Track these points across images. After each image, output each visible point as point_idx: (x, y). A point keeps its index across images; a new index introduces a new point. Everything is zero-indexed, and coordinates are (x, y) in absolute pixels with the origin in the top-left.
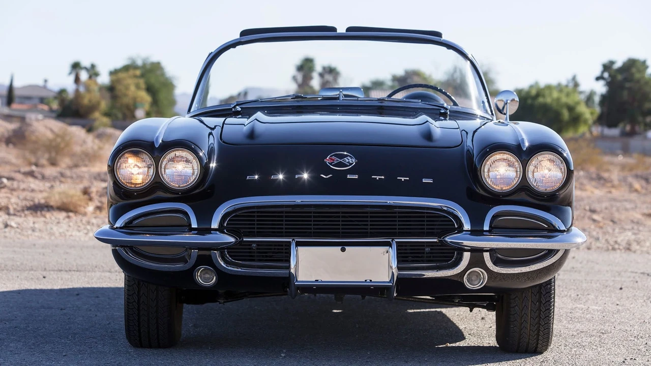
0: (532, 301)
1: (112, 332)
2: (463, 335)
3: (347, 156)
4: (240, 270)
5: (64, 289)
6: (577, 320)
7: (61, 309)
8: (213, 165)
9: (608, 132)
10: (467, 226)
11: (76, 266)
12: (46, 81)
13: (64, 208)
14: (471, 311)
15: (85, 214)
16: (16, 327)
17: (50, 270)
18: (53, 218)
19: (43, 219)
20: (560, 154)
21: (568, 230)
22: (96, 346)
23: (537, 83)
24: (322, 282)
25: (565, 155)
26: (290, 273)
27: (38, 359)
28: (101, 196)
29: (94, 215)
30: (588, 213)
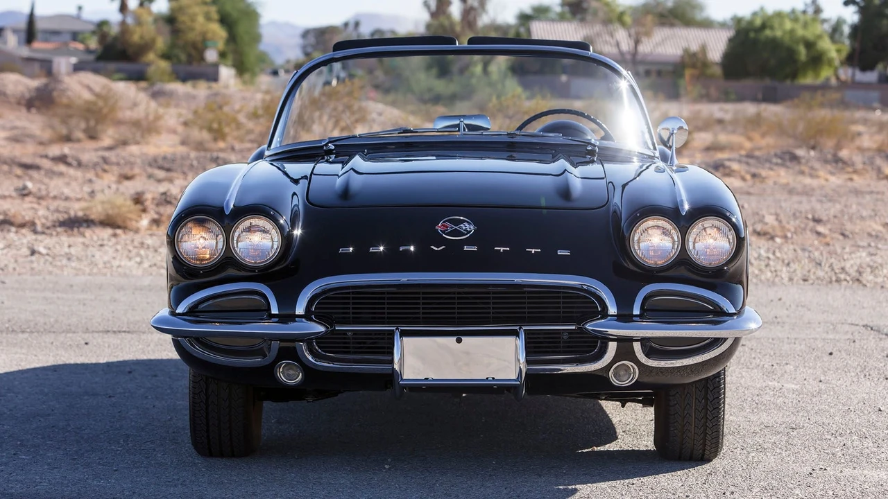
0: (696, 399)
1: (174, 432)
2: (616, 433)
3: (463, 221)
4: (332, 365)
5: (112, 363)
6: (763, 408)
7: (110, 397)
8: (298, 232)
9: (861, 76)
10: (612, 310)
11: (128, 323)
12: (80, 8)
13: (110, 222)
14: (623, 406)
15: (137, 231)
16: (53, 427)
17: (93, 332)
18: (95, 238)
19: (81, 240)
20: (728, 220)
21: (739, 313)
22: (155, 455)
23: (762, 9)
24: (433, 380)
25: (734, 220)
26: (393, 369)
27: (82, 476)
28: (158, 205)
29: (150, 232)
30: (811, 224)
